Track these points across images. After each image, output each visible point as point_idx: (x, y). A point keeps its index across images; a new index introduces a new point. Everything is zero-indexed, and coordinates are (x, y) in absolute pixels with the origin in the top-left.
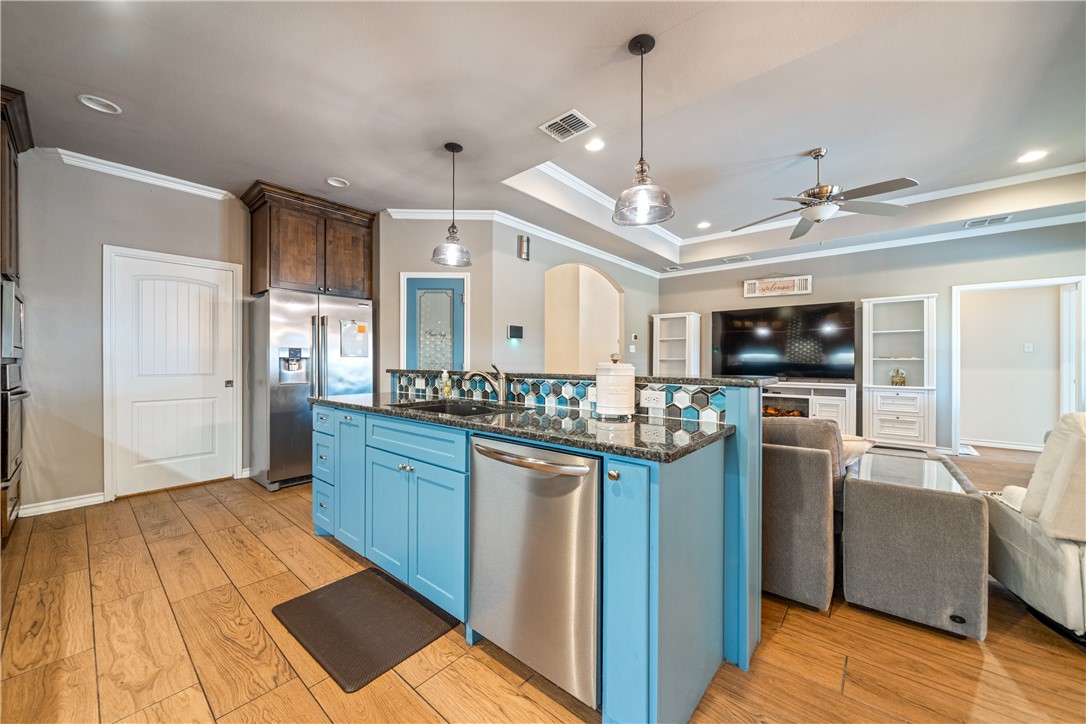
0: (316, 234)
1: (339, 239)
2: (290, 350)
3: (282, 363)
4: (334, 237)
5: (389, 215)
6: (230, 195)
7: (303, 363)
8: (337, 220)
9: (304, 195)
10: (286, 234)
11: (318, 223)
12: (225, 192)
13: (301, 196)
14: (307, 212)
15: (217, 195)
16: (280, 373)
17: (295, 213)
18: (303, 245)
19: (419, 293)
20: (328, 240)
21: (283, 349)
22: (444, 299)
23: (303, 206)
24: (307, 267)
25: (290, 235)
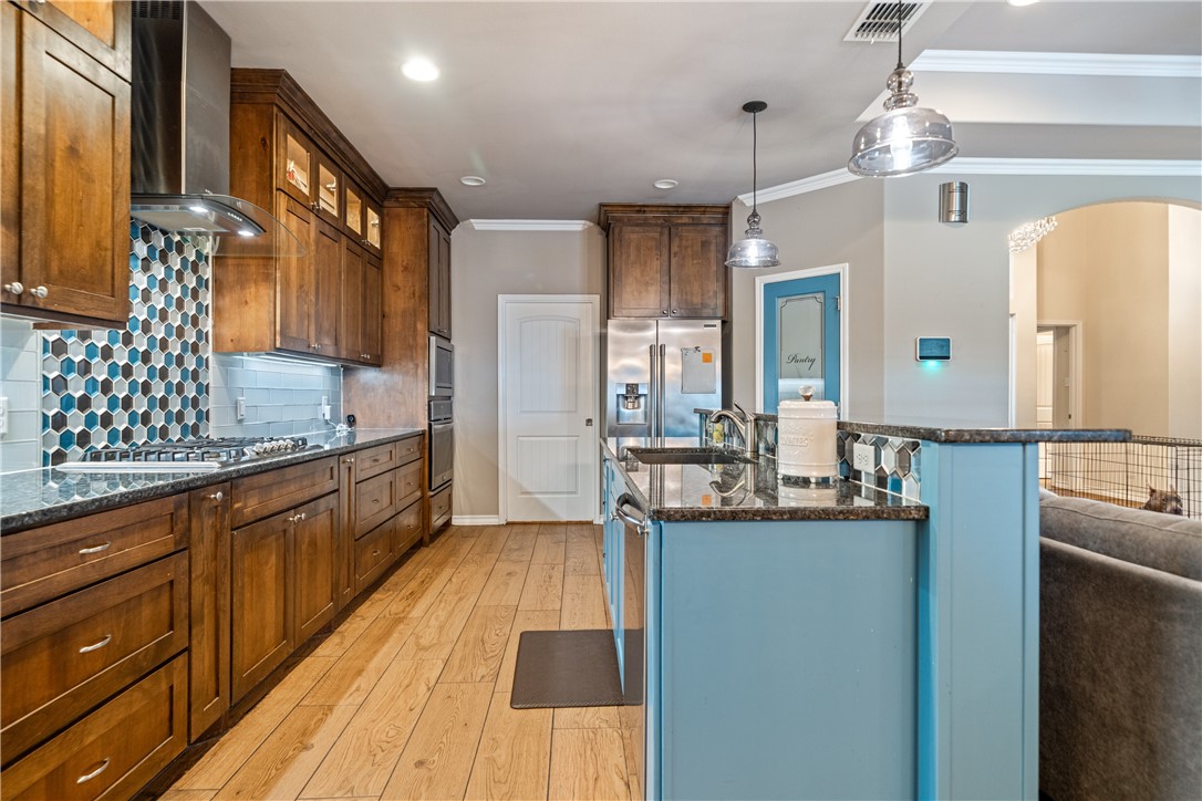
0: (659, 248)
1: (686, 247)
2: (627, 385)
3: (621, 399)
4: (680, 246)
5: (743, 204)
6: (588, 223)
7: (642, 400)
8: (685, 224)
9: (644, 206)
10: (629, 256)
11: (662, 234)
12: (583, 222)
13: (641, 209)
14: (650, 225)
15: (578, 226)
16: (618, 412)
17: (637, 229)
18: (646, 262)
19: (780, 302)
20: (672, 251)
21: (620, 384)
22: (812, 306)
23: (646, 219)
24: (650, 288)
25: (632, 258)
